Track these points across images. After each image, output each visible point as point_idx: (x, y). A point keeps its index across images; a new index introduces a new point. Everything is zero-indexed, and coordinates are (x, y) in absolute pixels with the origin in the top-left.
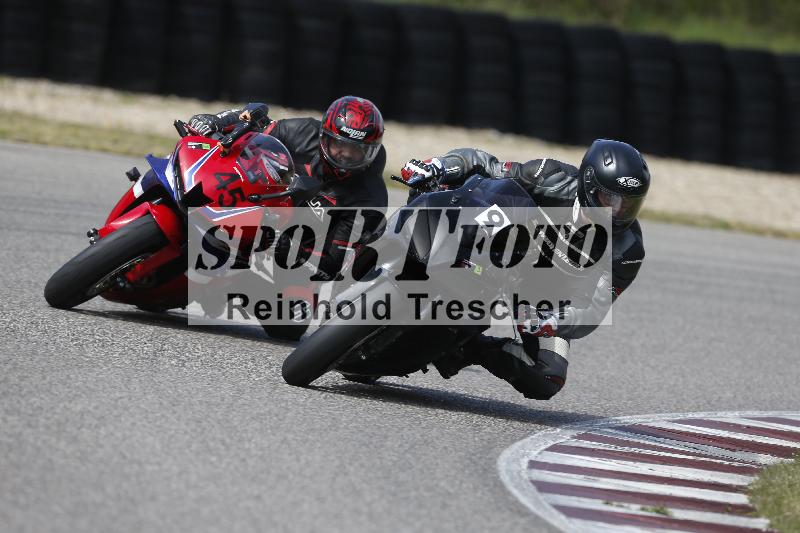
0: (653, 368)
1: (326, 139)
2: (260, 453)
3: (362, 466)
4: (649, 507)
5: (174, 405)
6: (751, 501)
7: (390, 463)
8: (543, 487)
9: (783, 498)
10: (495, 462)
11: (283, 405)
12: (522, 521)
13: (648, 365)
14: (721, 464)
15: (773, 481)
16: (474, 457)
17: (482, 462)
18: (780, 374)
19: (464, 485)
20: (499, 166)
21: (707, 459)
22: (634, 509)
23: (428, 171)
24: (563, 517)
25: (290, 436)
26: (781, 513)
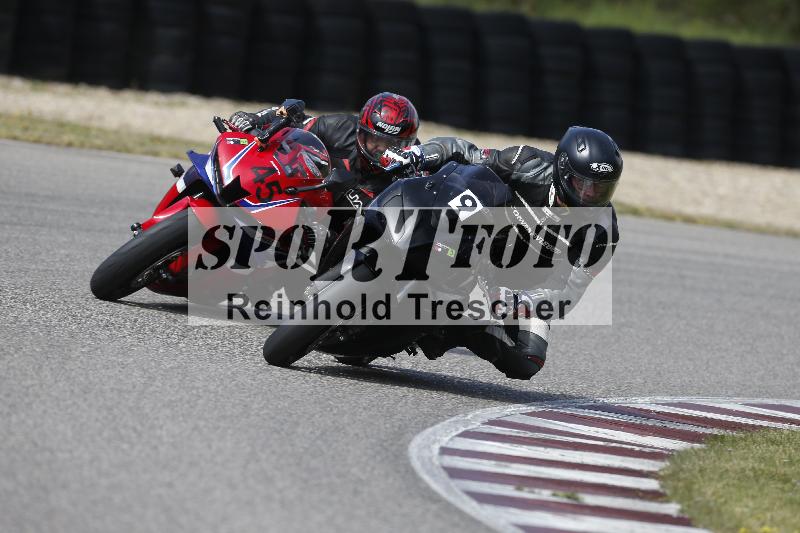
0: (563, 354)
1: (362, 135)
2: (171, 440)
3: (273, 452)
4: (560, 493)
5: (85, 393)
6: (662, 486)
7: (301, 450)
8: (454, 473)
9: (693, 483)
10: (407, 449)
11: (194, 392)
12: (434, 507)
13: (558, 351)
14: (632, 450)
15: (684, 466)
16: (385, 444)
17: (394, 448)
18: (690, 360)
19: (376, 472)
20: (478, 153)
21: (618, 445)
22: (545, 494)
23: (406, 158)
24: (474, 504)
25: (202, 423)
26: (691, 498)
